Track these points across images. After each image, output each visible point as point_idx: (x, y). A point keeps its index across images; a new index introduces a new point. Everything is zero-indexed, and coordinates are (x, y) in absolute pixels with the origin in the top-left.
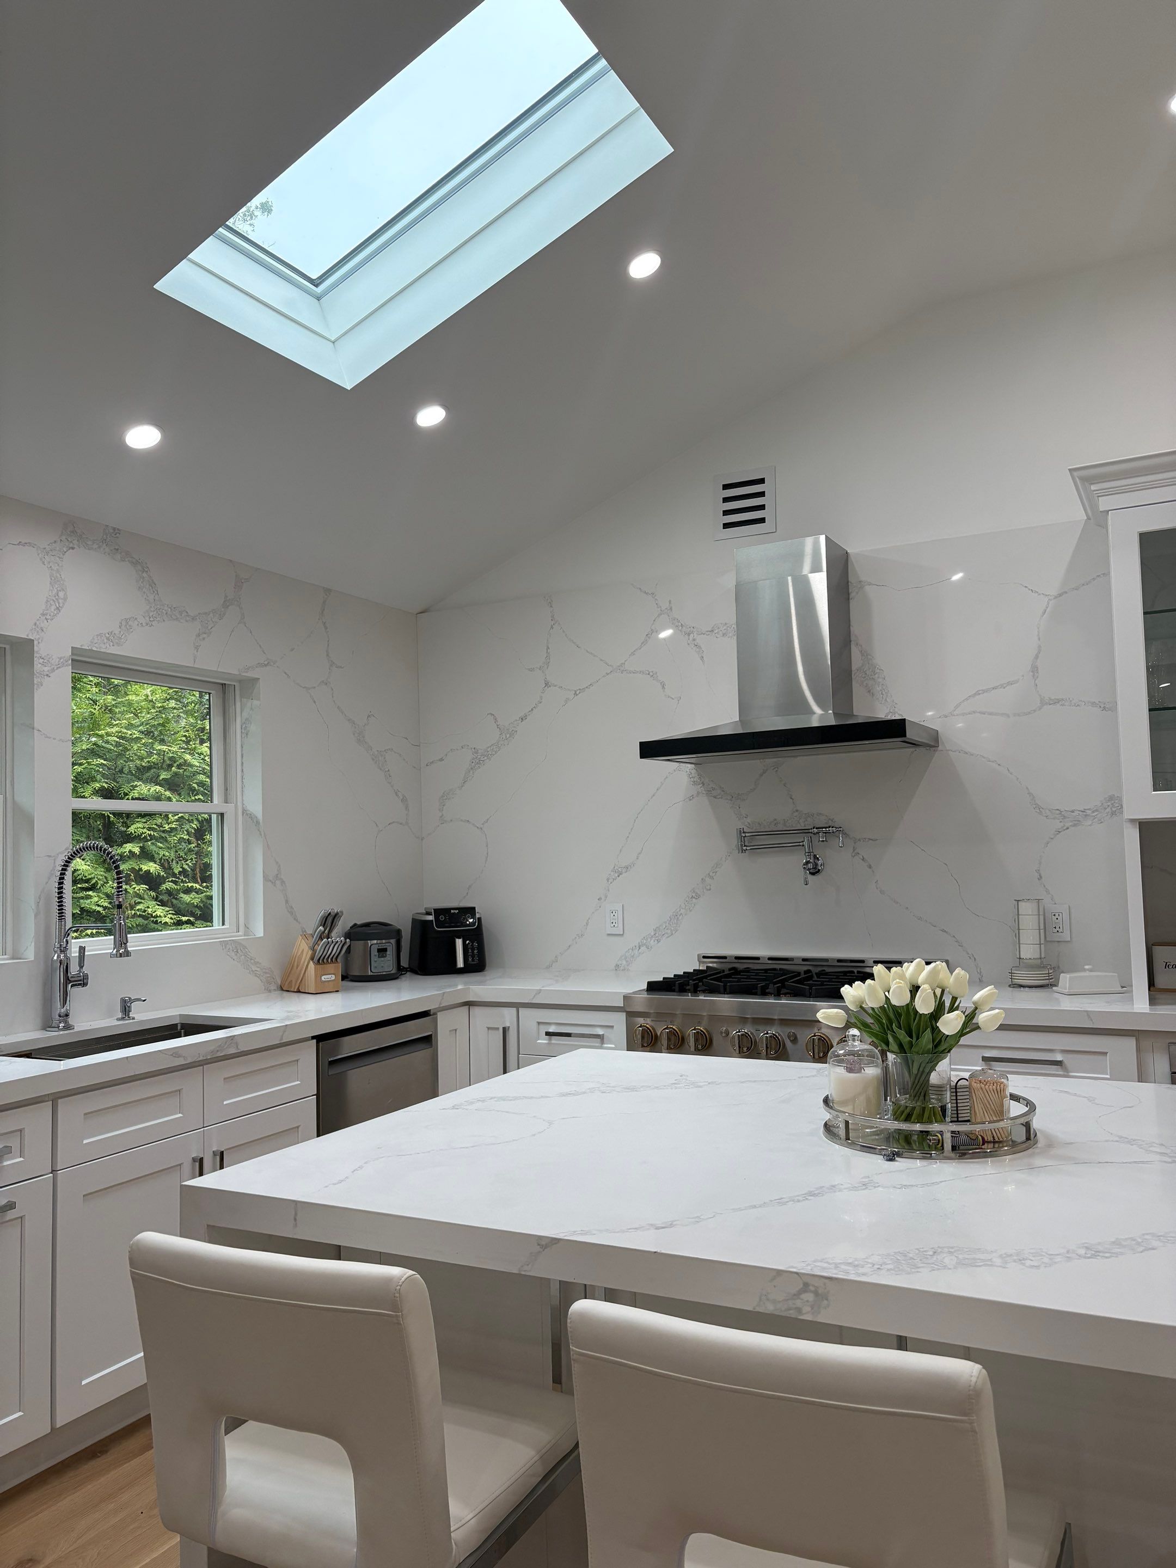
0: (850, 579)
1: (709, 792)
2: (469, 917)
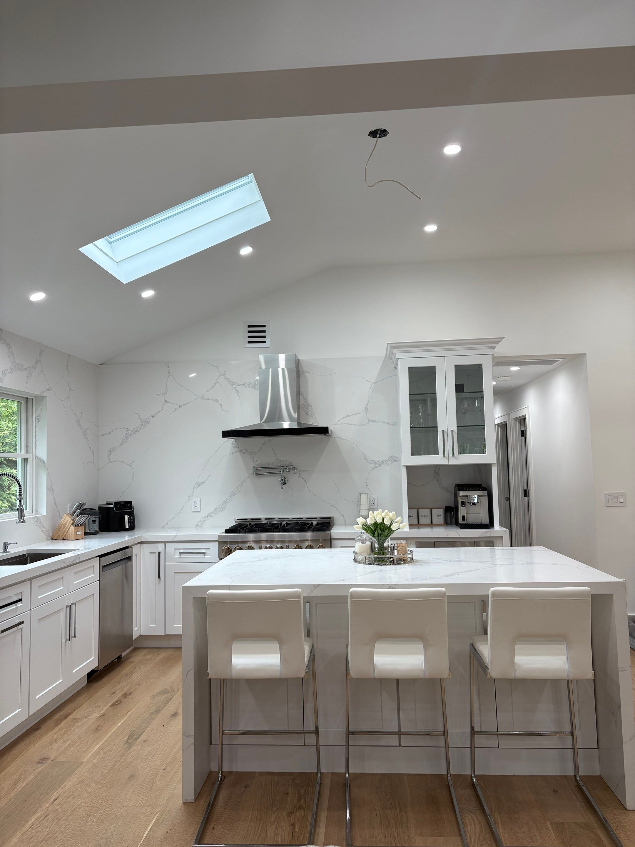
0: (300, 370)
1: (240, 451)
2: (129, 505)
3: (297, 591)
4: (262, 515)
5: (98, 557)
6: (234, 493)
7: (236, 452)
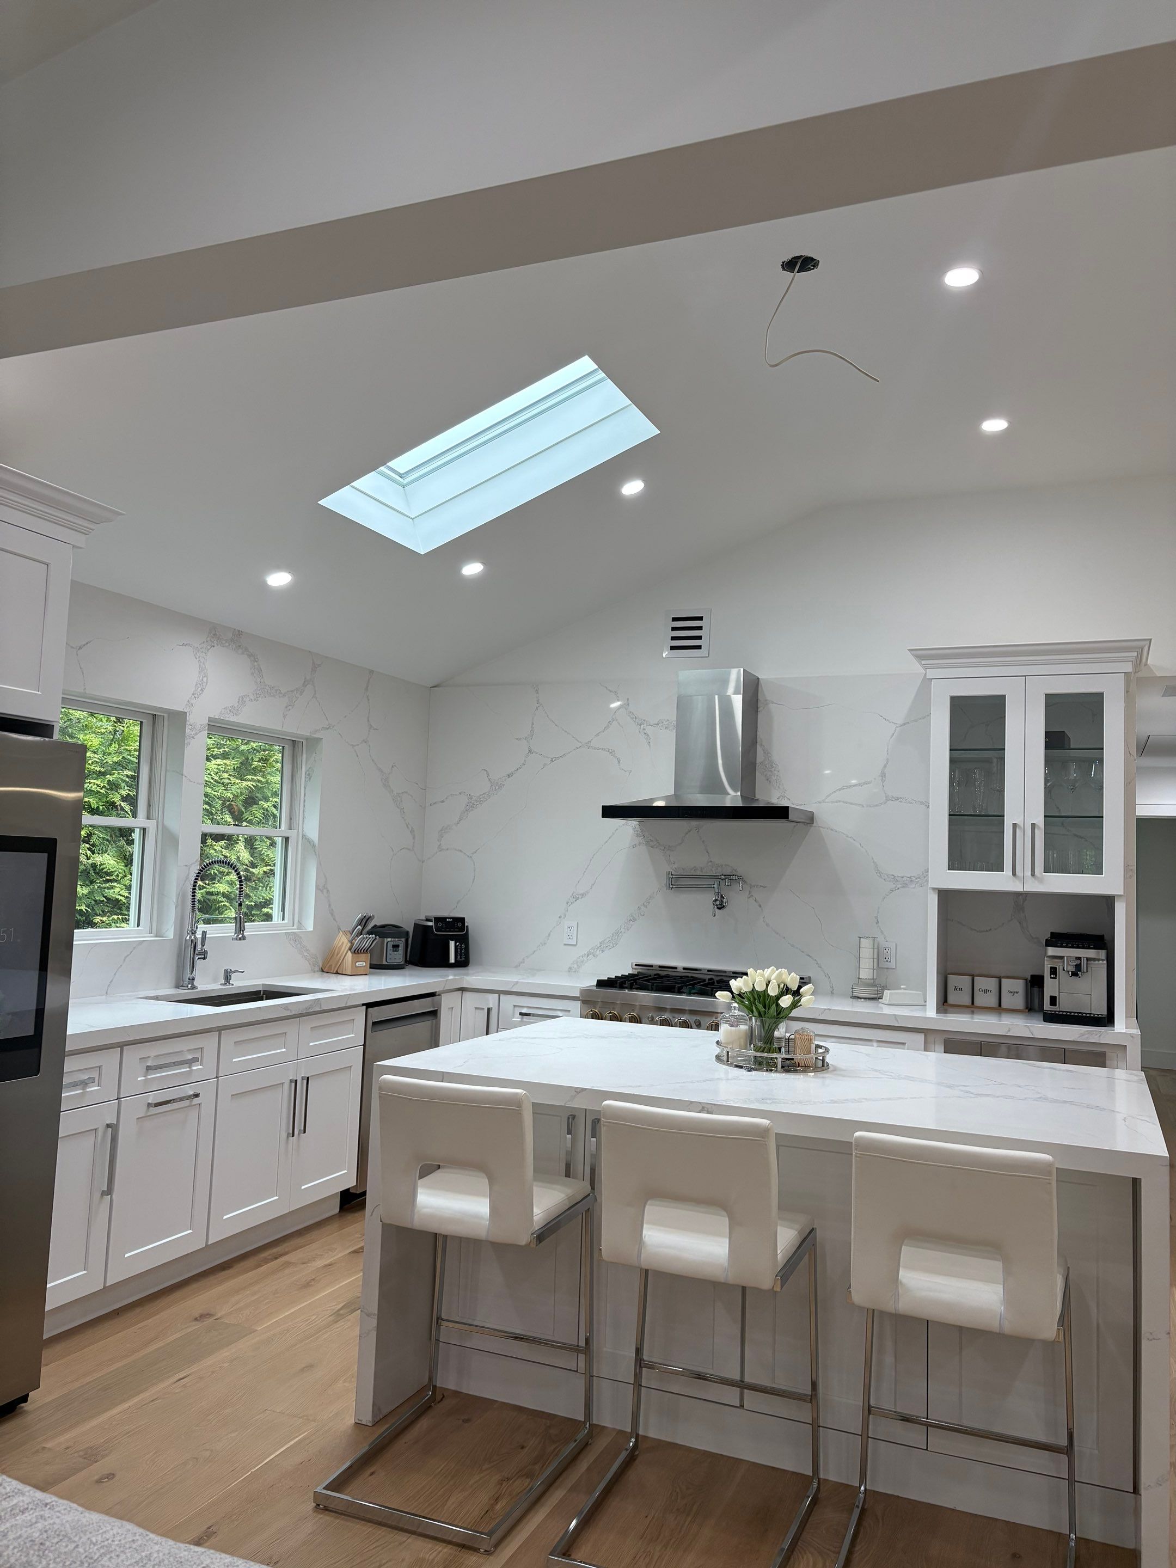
0: (759, 698)
1: (648, 843)
2: (460, 925)
3: (517, 1094)
4: (679, 962)
5: (365, 1007)
6: (634, 917)
7: (640, 844)
